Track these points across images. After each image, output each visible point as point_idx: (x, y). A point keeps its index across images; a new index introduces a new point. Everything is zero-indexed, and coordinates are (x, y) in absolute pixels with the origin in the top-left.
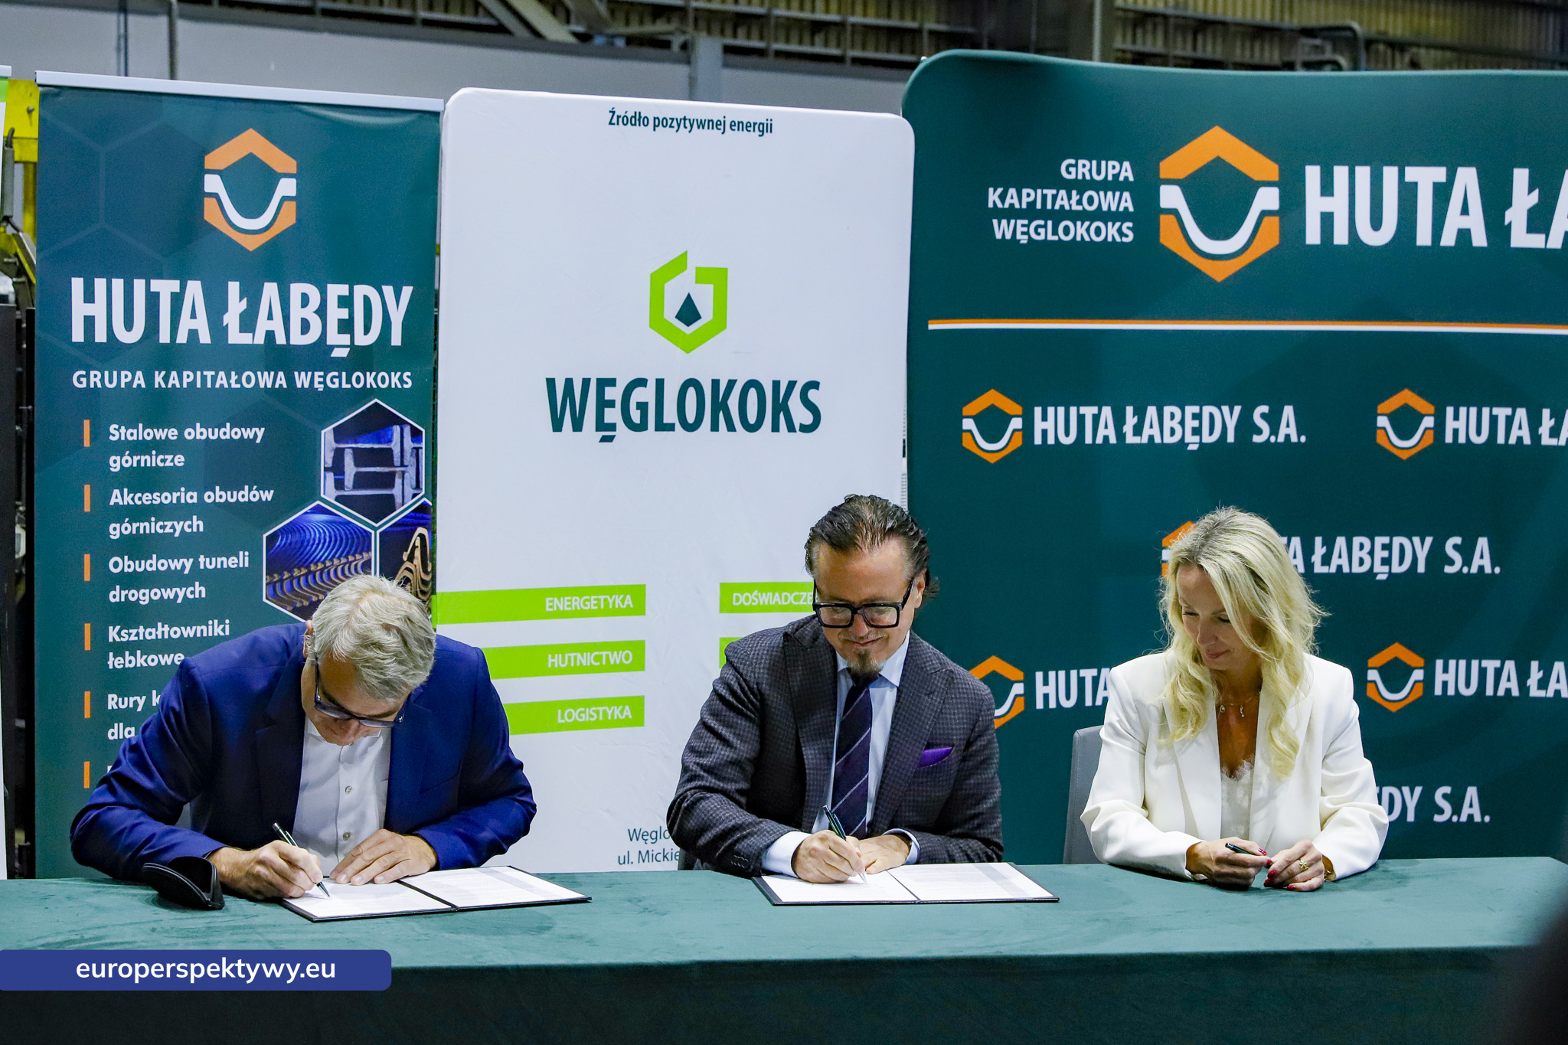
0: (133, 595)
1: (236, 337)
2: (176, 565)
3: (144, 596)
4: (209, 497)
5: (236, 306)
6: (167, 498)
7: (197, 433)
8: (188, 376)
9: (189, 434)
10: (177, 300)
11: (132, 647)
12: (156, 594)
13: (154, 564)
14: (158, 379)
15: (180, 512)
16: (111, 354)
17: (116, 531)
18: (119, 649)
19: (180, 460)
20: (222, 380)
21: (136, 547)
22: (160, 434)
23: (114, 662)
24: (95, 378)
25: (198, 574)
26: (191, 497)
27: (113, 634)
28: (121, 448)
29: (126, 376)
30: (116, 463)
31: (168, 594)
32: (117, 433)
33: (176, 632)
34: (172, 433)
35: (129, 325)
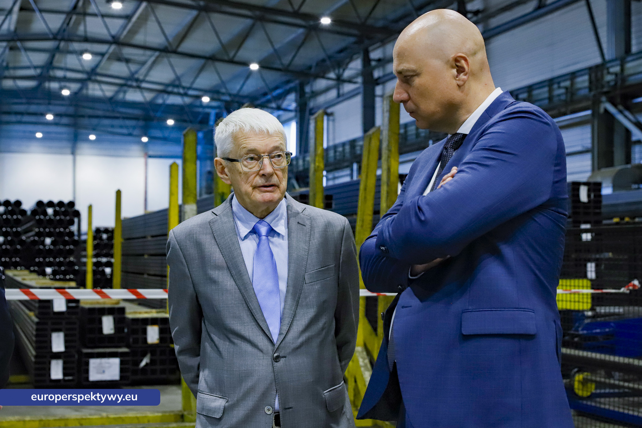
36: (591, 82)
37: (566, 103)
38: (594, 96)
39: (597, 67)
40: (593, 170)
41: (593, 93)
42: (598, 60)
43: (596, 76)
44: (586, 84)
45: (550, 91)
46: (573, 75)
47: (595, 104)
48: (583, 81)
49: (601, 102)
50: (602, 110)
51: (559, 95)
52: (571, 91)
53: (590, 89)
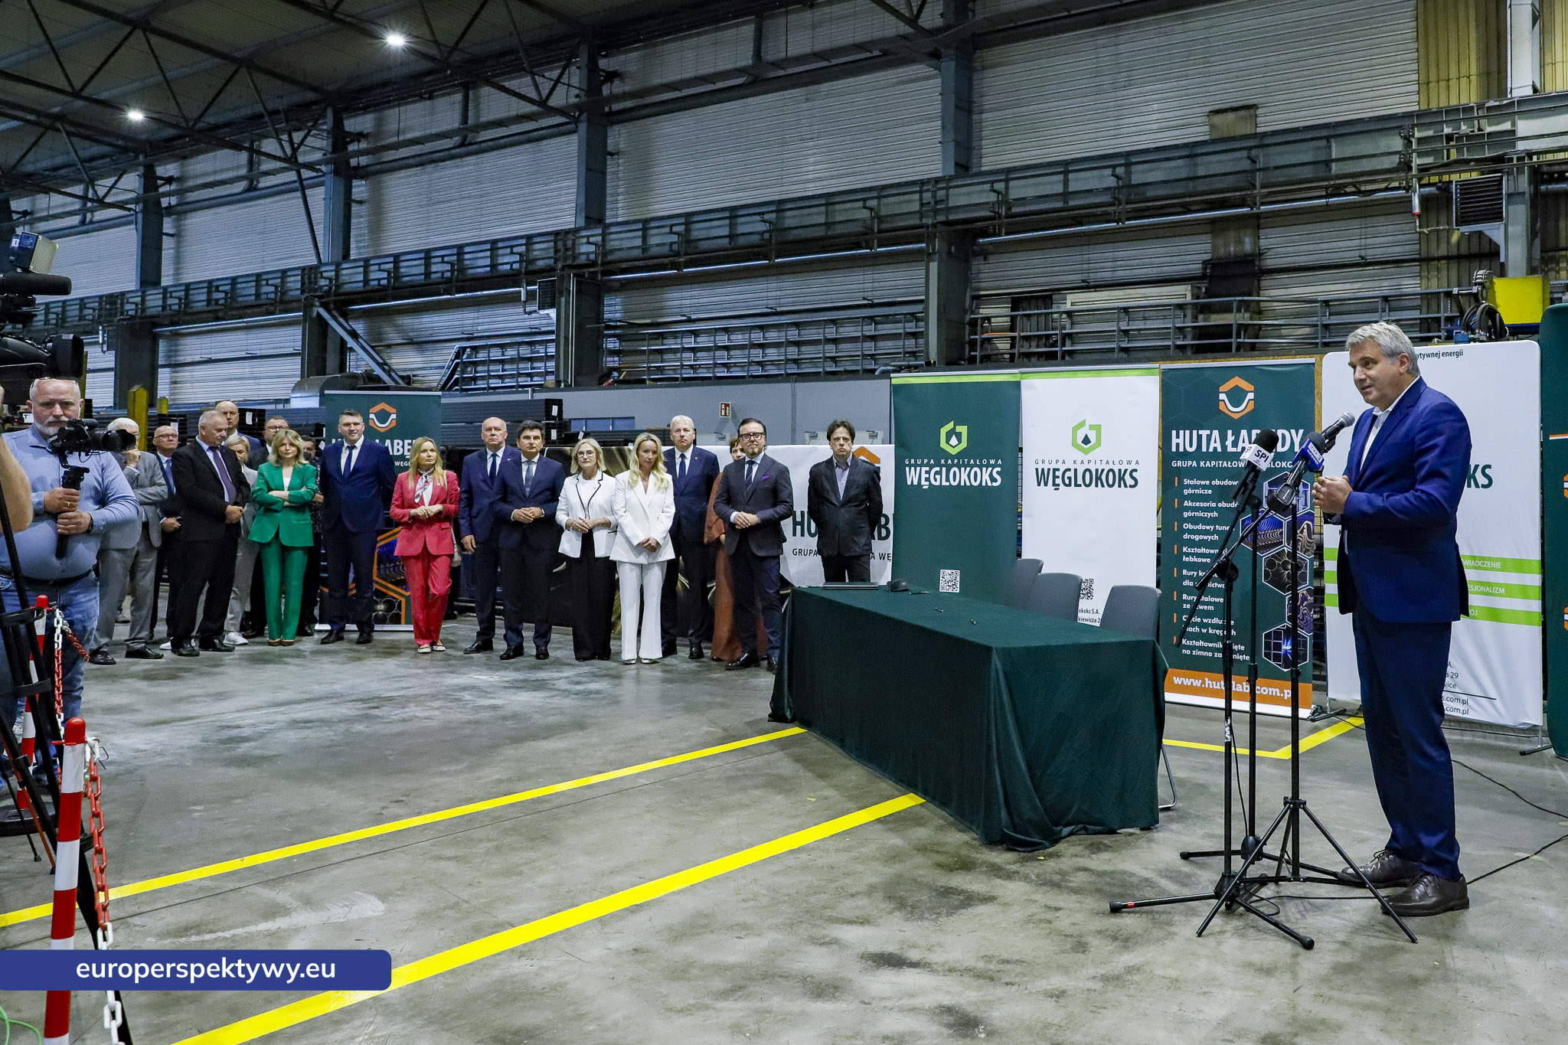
0: (1193, 537)
1: (1230, 449)
2: (1208, 528)
3: (1197, 538)
4: (1220, 505)
5: (1230, 438)
6: (1206, 505)
7: (1216, 482)
8: (1213, 463)
9: (1213, 483)
10: (1209, 437)
11: (1193, 555)
12: (1201, 537)
13: (1200, 527)
14: (1202, 464)
15: (1209, 509)
16: (1185, 456)
17: (1186, 515)
18: (1188, 555)
19: (1210, 492)
20: (1225, 464)
21: (1194, 521)
22: (1203, 483)
23: (1185, 559)
24: (1179, 463)
25: (1215, 532)
26: (1214, 505)
27: (1185, 549)
28: (1188, 487)
29: (1190, 463)
30: (1186, 492)
31: (1205, 538)
32: (1186, 482)
33: (1208, 551)
34: (1208, 482)
35: (1191, 446)
36: (303, 284)
37: (274, 302)
38: (306, 299)
39: (311, 268)
40: (302, 376)
41: (304, 296)
42: (312, 261)
43: (309, 278)
44: (299, 285)
45: (258, 286)
46: (284, 273)
47: (307, 307)
48: (294, 283)
49: (313, 305)
50: (315, 314)
51: (267, 294)
52: (281, 289)
53: (303, 292)
